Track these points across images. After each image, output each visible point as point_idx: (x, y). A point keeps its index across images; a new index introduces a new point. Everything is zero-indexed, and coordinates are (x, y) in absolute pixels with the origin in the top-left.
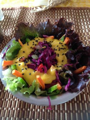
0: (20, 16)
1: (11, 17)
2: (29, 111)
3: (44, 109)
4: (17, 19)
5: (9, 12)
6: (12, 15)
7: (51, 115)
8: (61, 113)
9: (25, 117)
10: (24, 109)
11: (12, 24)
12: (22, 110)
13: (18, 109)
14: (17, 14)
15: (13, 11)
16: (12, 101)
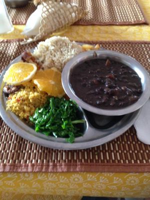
0: (17, 51)
1: (6, 52)
2: (25, 153)
3: (41, 149)
4: (13, 54)
5: (3, 45)
6: (7, 49)
7: (48, 155)
8: (59, 153)
9: (20, 159)
10: (19, 151)
11: (7, 60)
12: (17, 152)
13: (13, 151)
14: (13, 48)
15: (9, 45)
16: (6, 144)
